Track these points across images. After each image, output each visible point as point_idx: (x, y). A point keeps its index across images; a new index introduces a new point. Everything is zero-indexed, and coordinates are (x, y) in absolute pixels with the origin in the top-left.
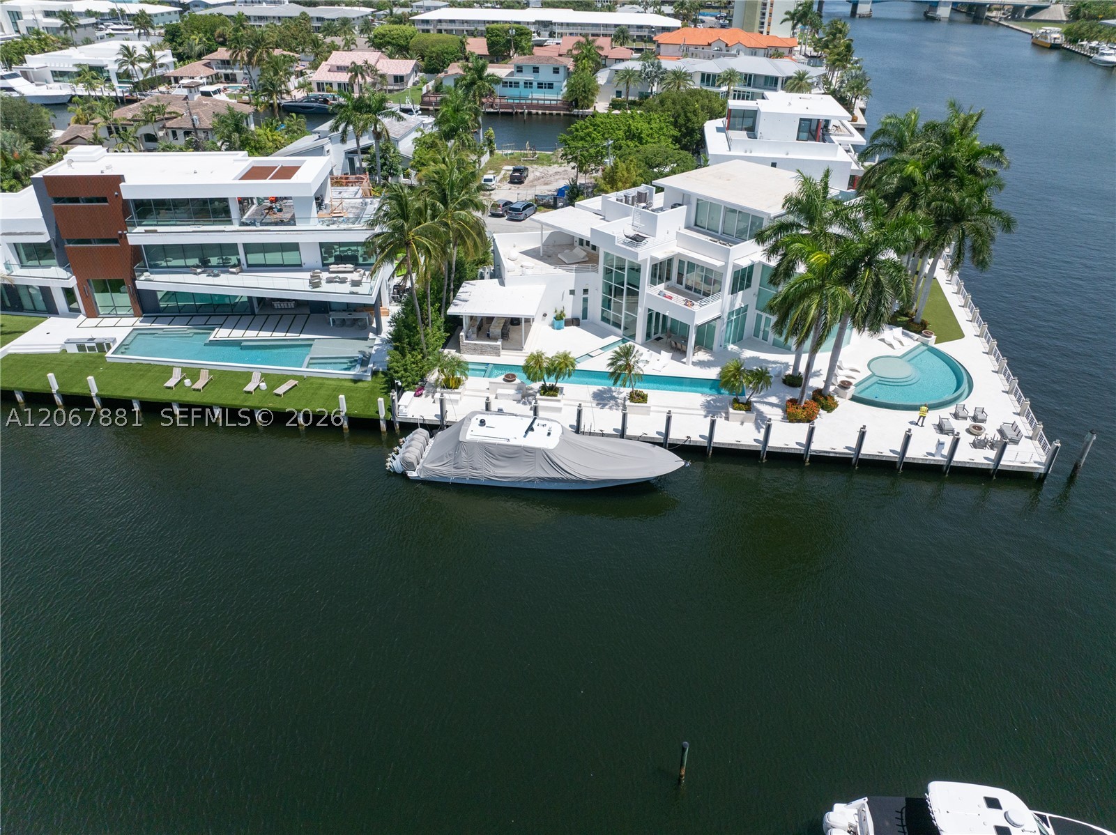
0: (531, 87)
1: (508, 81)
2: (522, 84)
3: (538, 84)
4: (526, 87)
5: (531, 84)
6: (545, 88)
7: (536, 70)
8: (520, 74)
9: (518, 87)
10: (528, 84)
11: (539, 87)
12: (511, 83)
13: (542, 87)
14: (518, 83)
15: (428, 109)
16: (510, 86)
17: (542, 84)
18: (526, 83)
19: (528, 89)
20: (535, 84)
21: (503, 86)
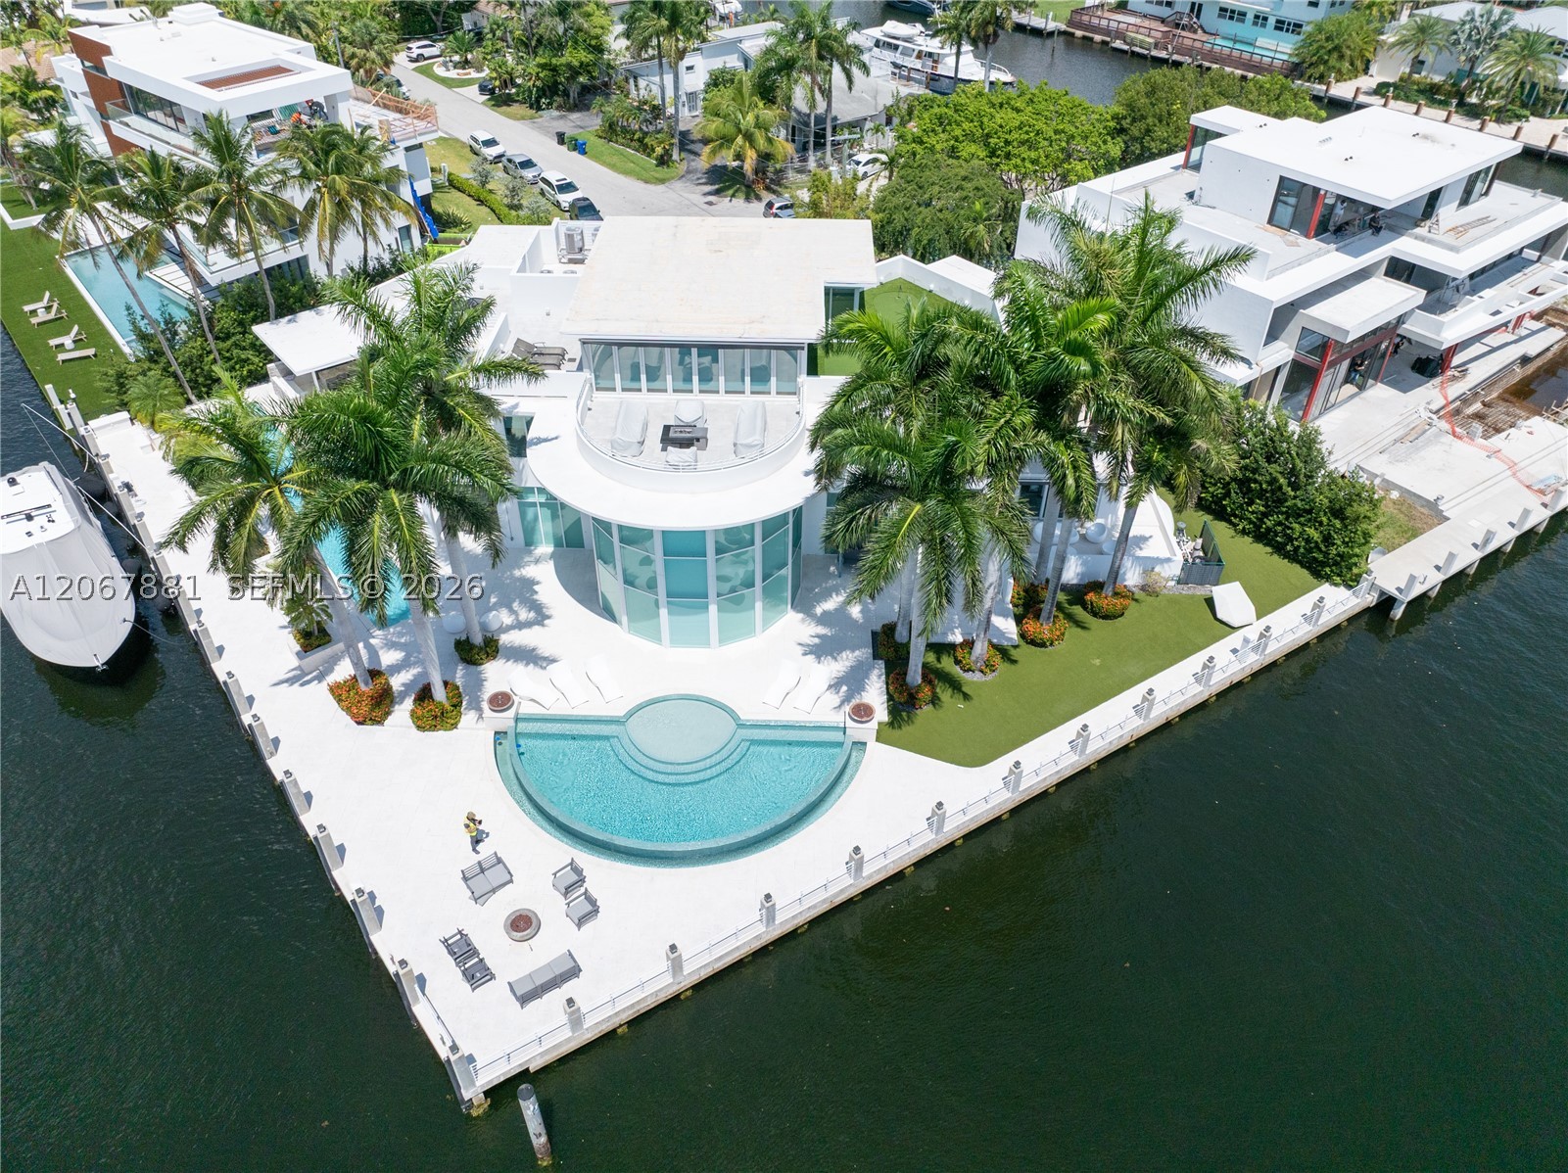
0: (1264, 26)
1: (1230, 8)
2: (1250, 17)
3: (1278, 21)
4: (1255, 24)
5: (1266, 19)
6: (1287, 30)
9: (1243, 21)
10: (1261, 20)
11: (1276, 28)
12: (1233, 12)
13: (1281, 29)
14: (1244, 14)
15: (1073, 35)
16: (1231, 18)
17: (1283, 22)
18: (1257, 17)
19: (1258, 29)
20: (1272, 21)
21: (1220, 16)
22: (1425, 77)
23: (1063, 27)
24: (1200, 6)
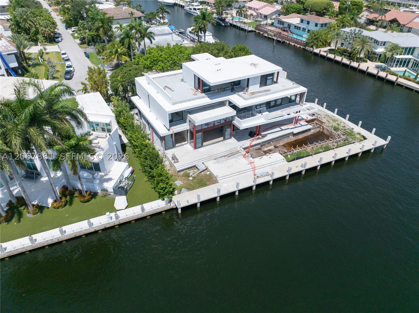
2: (302, 29)
4: (303, 31)
5: (305, 29)
7: (308, 23)
8: (301, 24)
9: (300, 30)
10: (304, 30)
11: (308, 32)
12: (298, 27)
14: (300, 28)
16: (297, 29)
18: (303, 29)
20: (307, 30)
21: (295, 28)
22: (344, 48)
23: (254, 29)
24: (290, 25)
